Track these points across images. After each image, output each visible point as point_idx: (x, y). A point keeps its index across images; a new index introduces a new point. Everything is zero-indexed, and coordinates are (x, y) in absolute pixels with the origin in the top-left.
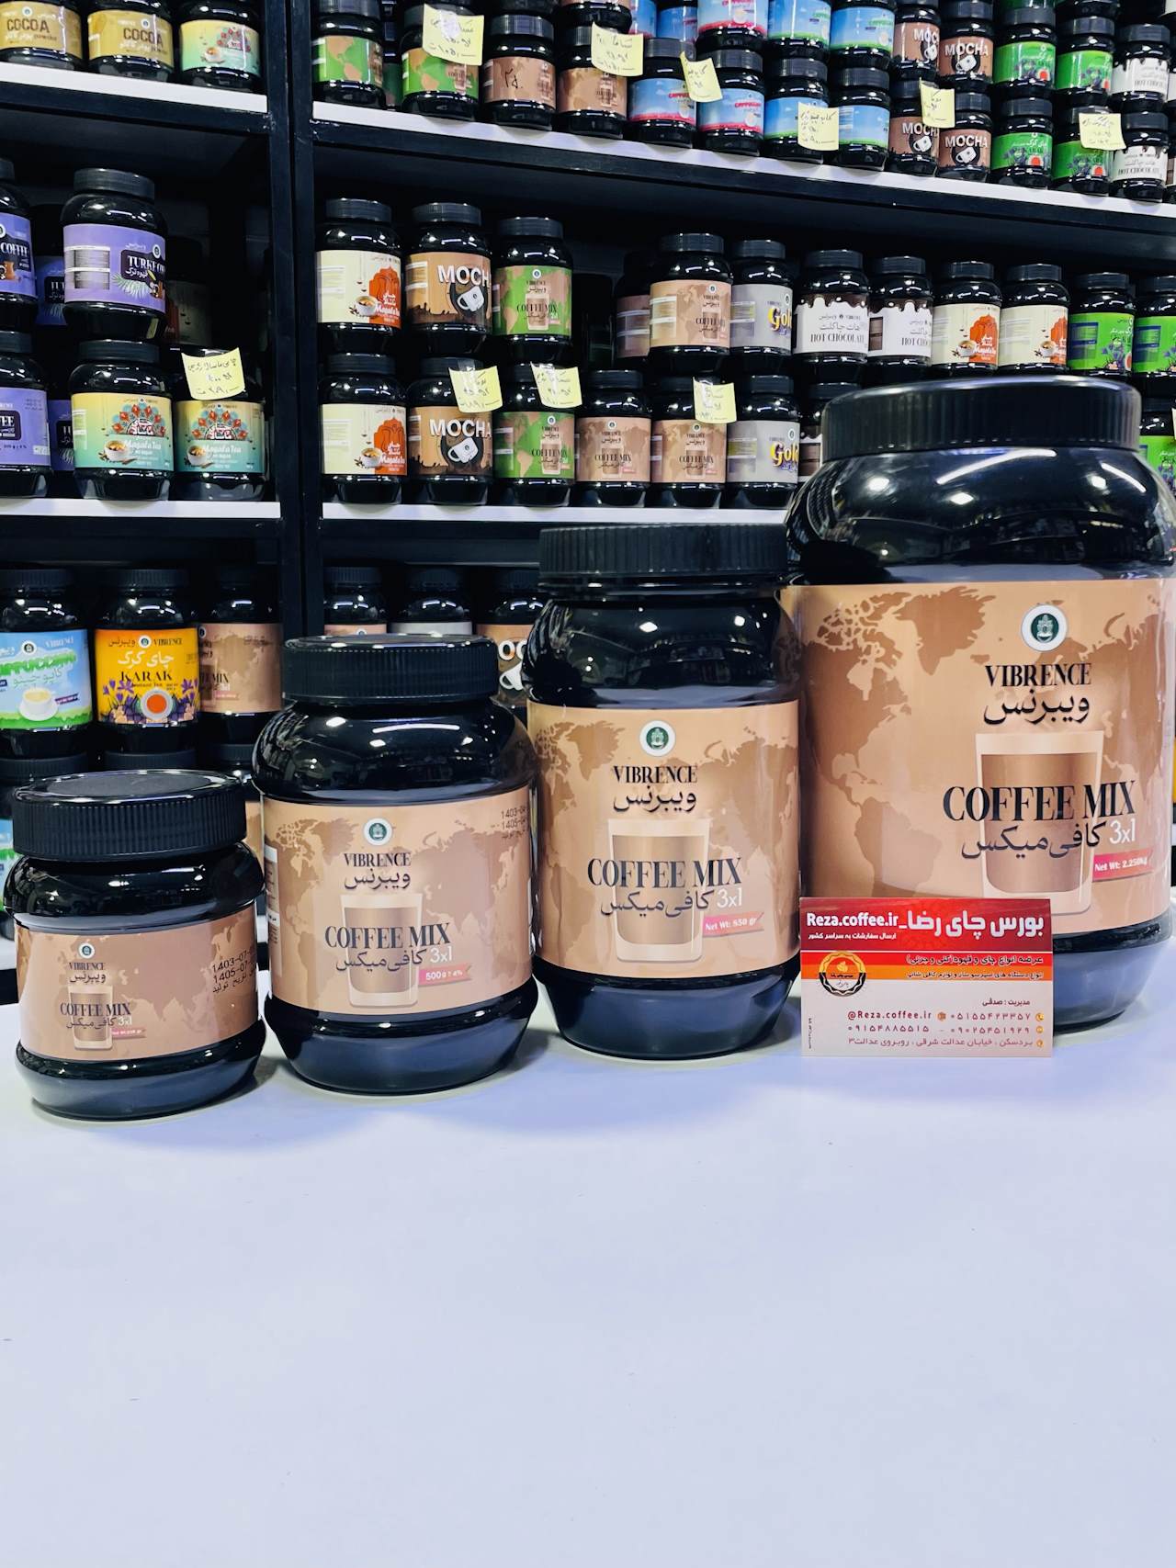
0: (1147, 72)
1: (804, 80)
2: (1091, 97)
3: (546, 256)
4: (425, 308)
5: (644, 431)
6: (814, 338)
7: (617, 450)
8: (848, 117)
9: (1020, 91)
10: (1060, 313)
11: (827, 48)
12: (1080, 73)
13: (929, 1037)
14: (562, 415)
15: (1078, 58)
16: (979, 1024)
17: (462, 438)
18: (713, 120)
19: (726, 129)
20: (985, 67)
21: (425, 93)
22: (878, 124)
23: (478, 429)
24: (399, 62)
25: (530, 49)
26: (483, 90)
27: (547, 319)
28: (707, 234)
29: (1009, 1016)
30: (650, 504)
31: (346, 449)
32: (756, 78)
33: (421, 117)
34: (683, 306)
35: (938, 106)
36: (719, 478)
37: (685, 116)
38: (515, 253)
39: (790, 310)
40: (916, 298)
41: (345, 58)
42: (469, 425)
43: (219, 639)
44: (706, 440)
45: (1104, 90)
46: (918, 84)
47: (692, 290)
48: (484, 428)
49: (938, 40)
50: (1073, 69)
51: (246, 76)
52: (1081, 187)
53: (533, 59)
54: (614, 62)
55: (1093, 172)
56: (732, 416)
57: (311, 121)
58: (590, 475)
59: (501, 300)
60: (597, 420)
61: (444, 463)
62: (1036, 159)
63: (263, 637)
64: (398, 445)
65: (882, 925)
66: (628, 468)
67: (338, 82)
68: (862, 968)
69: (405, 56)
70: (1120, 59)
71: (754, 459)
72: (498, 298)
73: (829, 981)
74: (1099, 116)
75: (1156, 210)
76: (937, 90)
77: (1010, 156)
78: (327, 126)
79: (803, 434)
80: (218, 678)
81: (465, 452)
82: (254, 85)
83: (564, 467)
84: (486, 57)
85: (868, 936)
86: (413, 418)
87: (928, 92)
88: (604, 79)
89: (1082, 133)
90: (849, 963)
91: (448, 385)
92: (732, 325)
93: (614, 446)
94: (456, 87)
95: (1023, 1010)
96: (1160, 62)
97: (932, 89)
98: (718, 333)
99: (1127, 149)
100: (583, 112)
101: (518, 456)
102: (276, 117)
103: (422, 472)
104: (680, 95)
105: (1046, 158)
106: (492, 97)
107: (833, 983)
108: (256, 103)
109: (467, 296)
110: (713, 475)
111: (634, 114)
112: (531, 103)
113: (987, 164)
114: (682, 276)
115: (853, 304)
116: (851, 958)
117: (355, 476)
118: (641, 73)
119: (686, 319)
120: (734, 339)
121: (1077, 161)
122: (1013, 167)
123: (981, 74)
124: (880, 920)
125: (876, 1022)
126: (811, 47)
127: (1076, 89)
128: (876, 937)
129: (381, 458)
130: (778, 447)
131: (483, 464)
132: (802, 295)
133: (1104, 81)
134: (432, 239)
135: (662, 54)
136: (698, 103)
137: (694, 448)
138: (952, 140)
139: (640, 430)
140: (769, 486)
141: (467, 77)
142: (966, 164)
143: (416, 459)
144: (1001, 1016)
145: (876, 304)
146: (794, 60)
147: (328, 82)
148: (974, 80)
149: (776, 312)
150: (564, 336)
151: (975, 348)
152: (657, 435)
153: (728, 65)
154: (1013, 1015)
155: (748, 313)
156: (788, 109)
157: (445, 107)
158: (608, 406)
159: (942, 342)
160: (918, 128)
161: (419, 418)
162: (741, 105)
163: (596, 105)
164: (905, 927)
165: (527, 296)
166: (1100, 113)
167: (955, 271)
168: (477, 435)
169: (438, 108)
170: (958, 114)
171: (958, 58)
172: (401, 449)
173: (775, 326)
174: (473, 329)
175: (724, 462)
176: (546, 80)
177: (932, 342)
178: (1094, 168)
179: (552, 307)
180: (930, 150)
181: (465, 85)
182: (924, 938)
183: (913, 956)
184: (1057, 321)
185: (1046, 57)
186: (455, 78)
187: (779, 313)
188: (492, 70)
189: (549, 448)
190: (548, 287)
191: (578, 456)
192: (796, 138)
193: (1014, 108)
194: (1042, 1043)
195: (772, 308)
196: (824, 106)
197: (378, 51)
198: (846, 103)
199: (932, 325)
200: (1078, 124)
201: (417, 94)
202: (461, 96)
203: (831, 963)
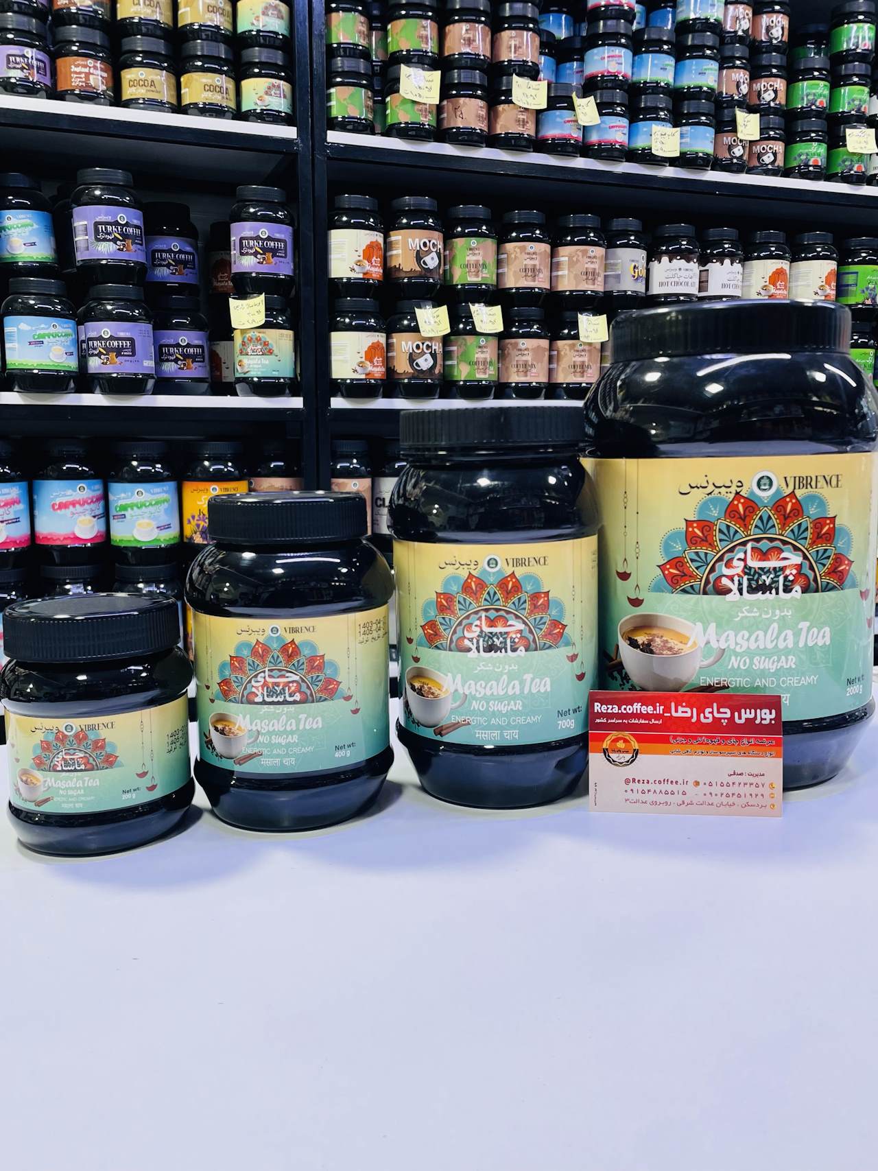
1: (656, 110)
2: (854, 118)
3: (480, 231)
4: (399, 267)
5: (545, 348)
6: (661, 284)
7: (526, 361)
8: (686, 134)
9: (806, 114)
10: (831, 265)
11: (672, 87)
12: (847, 101)
13: (687, 799)
14: (490, 338)
15: (845, 91)
16: (725, 790)
17: (423, 353)
18: (594, 138)
19: (603, 144)
20: (781, 98)
21: (400, 123)
22: (706, 138)
23: (434, 348)
24: (383, 103)
25: (471, 92)
26: (439, 121)
27: (480, 273)
28: (590, 215)
29: (748, 784)
30: (548, 396)
31: (347, 362)
32: (624, 109)
34: (572, 263)
35: (748, 125)
37: (575, 135)
38: (459, 229)
39: (645, 265)
40: (732, 257)
41: (348, 101)
42: (427, 345)
43: (262, 487)
44: (586, 354)
45: (863, 113)
46: (734, 112)
47: (579, 253)
48: (437, 347)
49: (748, 80)
50: (842, 98)
51: (283, 114)
52: (847, 179)
53: (473, 99)
54: (528, 100)
55: (855, 169)
56: (605, 337)
57: (326, 144)
58: (508, 378)
59: (450, 261)
60: (513, 341)
61: (411, 371)
62: (816, 161)
63: (291, 487)
64: (381, 359)
65: (651, 712)
66: (534, 373)
67: (343, 117)
68: (635, 745)
69: (388, 99)
70: (875, 91)
72: (448, 260)
73: (610, 755)
74: (860, 130)
76: (747, 115)
77: (798, 158)
78: (336, 147)
81: (425, 363)
82: (288, 120)
83: (491, 372)
84: (441, 100)
85: (640, 721)
86: (390, 341)
87: (741, 116)
88: (521, 111)
89: (848, 143)
90: (626, 741)
91: (414, 318)
92: (605, 276)
93: (524, 358)
94: (422, 119)
95: (759, 780)
97: (744, 113)
98: (596, 281)
100: (506, 134)
101: (460, 366)
102: (302, 142)
103: (396, 377)
104: (571, 121)
105: (823, 160)
106: (446, 125)
107: (614, 756)
108: (290, 132)
109: (427, 259)
111: (540, 135)
112: (471, 128)
113: (782, 164)
114: (572, 243)
115: (688, 261)
116: (627, 738)
117: (352, 380)
118: (545, 107)
119: (574, 273)
120: (606, 285)
121: (844, 161)
122: (799, 166)
123: (778, 103)
124: (650, 709)
125: (646, 787)
126: (661, 87)
127: (844, 112)
128: (647, 722)
129: (370, 368)
131: (437, 371)
132: (653, 255)
133: (864, 106)
134: (405, 221)
135: (560, 94)
136: (584, 126)
137: (579, 360)
138: (758, 149)
139: (542, 347)
141: (429, 112)
142: (767, 165)
143: (392, 368)
144: (742, 784)
145: (703, 261)
146: (649, 96)
147: (337, 118)
148: (773, 107)
149: (635, 267)
150: (492, 285)
151: (772, 290)
152: (553, 350)
153: (604, 100)
154: (751, 784)
155: (616, 267)
156: (645, 129)
157: (414, 133)
158: (521, 331)
159: (749, 286)
160: (734, 141)
161: (394, 340)
162: (613, 127)
163: (515, 129)
164: (669, 715)
165: (467, 258)
166: (861, 128)
167: (758, 237)
168: (433, 352)
169: (410, 133)
170: (762, 131)
171: (762, 92)
172: (383, 362)
173: (634, 276)
174: (431, 281)
175: (599, 369)
176: (482, 113)
177: (743, 286)
178: (856, 166)
179: (484, 266)
180: (742, 155)
181: (428, 118)
182: (684, 723)
183: (675, 737)
184: (829, 271)
185: (823, 90)
186: (421, 113)
187: (637, 268)
188: (446, 107)
189: (480, 360)
190: (481, 252)
191: (500, 365)
192: (650, 149)
193: (801, 126)
194: (774, 806)
195: (633, 264)
196: (670, 127)
197: (370, 96)
198: (685, 125)
199: (743, 274)
200: (845, 136)
201: (395, 124)
202: (425, 125)
203: (612, 741)
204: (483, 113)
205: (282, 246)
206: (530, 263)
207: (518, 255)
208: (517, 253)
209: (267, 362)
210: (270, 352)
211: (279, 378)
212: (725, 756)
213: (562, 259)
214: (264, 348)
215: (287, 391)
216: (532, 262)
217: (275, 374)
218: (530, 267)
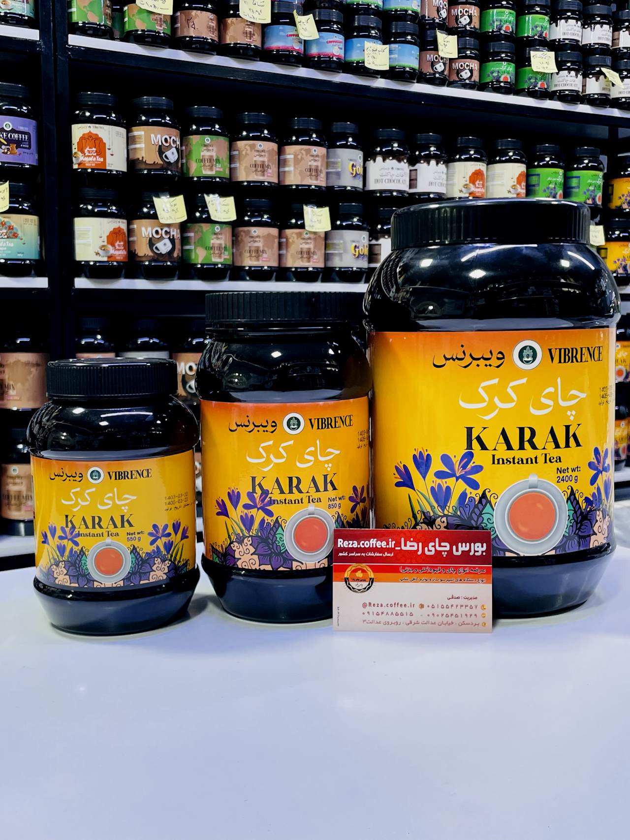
0: (570, 28)
1: (368, 29)
2: (537, 42)
3: (213, 129)
4: (142, 160)
5: (275, 236)
6: (377, 181)
7: (258, 247)
8: (394, 50)
9: (496, 37)
10: (521, 168)
11: (382, 10)
12: (531, 28)
13: (414, 620)
14: (224, 226)
15: (529, 18)
16: (445, 611)
17: (162, 238)
18: (314, 51)
19: (322, 56)
20: (475, 23)
21: (137, 30)
22: (412, 55)
23: (172, 234)
24: (122, 14)
25: (202, 6)
26: (174, 30)
27: (214, 167)
28: (312, 119)
29: (464, 606)
30: (278, 279)
31: (89, 245)
32: (339, 26)
33: (135, 45)
34: (297, 161)
35: (448, 45)
36: (321, 265)
37: (297, 48)
38: (194, 127)
39: (362, 164)
40: (438, 159)
41: (88, 9)
42: (166, 231)
43: (9, 362)
44: (312, 241)
45: (545, 38)
46: (435, 33)
47: (303, 152)
48: (175, 233)
49: (447, 6)
50: (526, 25)
51: (26, 18)
52: (532, 94)
53: (204, 12)
54: (253, 15)
55: (539, 86)
56: (328, 227)
57: (67, 46)
58: (242, 262)
59: (186, 156)
60: (246, 229)
61: (151, 254)
62: (506, 78)
63: (37, 362)
64: (122, 243)
65: (385, 547)
66: (265, 258)
67: (84, 23)
68: (371, 575)
69: (126, 8)
70: (554, 20)
71: (341, 253)
72: (184, 154)
73: (350, 583)
74: (542, 53)
75: (576, 109)
76: (447, 36)
77: (490, 75)
78: (77, 50)
79: (371, 239)
80: (8, 387)
81: (164, 247)
82: (29, 23)
83: (226, 257)
84: (175, 11)
85: (376, 554)
86: (131, 227)
87: (441, 37)
88: (248, 25)
89: (532, 63)
90: (363, 571)
91: (153, 207)
92: (328, 174)
93: (256, 244)
94: (157, 27)
95: (472, 603)
96: (577, 22)
97: (444, 35)
98: (319, 177)
99: (559, 73)
100: (235, 44)
101: (197, 251)
102: (45, 43)
103: (138, 259)
104: (294, 35)
105: (512, 77)
106: (180, 34)
107: (353, 584)
108: (33, 35)
109: (168, 153)
110: (316, 262)
111: (267, 46)
112: (203, 38)
113: (477, 80)
114: (297, 143)
115: (399, 161)
116: (365, 569)
117: (95, 262)
118: (270, 22)
119: (299, 169)
120: (328, 181)
121: (530, 79)
122: (492, 82)
123: (473, 27)
124: (384, 544)
125: (380, 610)
126: (372, 8)
127: (528, 37)
128: (381, 555)
129: (112, 251)
130: (356, 247)
131: (175, 255)
132: (369, 155)
133: (545, 32)
134: (144, 118)
135: (283, 11)
136: (305, 41)
137: (305, 246)
138: (456, 65)
139: (272, 235)
140: (351, 269)
141: (164, 21)
142: (465, 80)
143: (134, 251)
144: (459, 606)
145: (413, 161)
146: (362, 16)
147: (78, 23)
148: (469, 30)
149: (353, 165)
150: (225, 178)
151: (472, 188)
152: (282, 238)
153: (323, 18)
154: (466, 606)
155: (335, 165)
156: (359, 45)
157: (150, 40)
158: (252, 221)
159: (453, 185)
160: (436, 58)
161: (135, 226)
162: (330, 42)
163: (243, 40)
164: (399, 548)
165: (202, 154)
166: (543, 51)
167: (459, 142)
168: (171, 237)
169: (146, 40)
170: (460, 50)
171: (460, 17)
172: (124, 245)
173: (352, 174)
174: (169, 173)
175: (323, 255)
176: (212, 24)
177: (447, 185)
178: (540, 83)
179: (218, 161)
180: (443, 71)
181: (163, 27)
182: (411, 556)
183: (404, 567)
184: (520, 173)
185: (509, 17)
186: (156, 22)
187: (355, 166)
188: (179, 17)
189: (216, 245)
190: (215, 149)
191: (234, 250)
192: (364, 62)
193: (493, 47)
194: (485, 624)
195: (351, 163)
196: (380, 44)
197: (109, 5)
198: (395, 42)
199: (447, 174)
200: (530, 57)
201: (133, 31)
202: (161, 33)
203: (352, 572)
204: (214, 24)
205: (26, 138)
206: (259, 159)
207: (249, 152)
208: (247, 150)
209: (12, 245)
210: (15, 236)
211: (25, 260)
212: (444, 582)
213: (288, 157)
214: (9, 232)
215: (33, 272)
216: (261, 159)
217: (20, 256)
218: (259, 163)
